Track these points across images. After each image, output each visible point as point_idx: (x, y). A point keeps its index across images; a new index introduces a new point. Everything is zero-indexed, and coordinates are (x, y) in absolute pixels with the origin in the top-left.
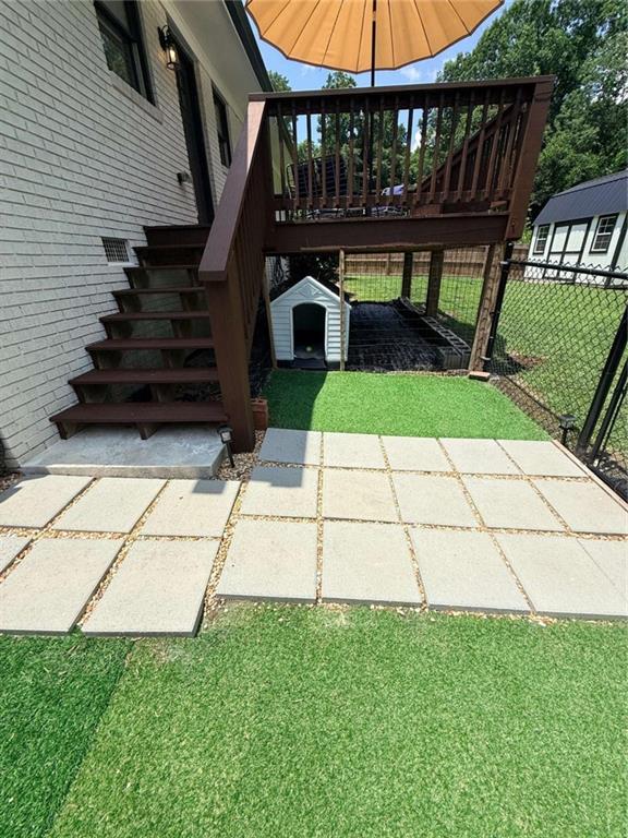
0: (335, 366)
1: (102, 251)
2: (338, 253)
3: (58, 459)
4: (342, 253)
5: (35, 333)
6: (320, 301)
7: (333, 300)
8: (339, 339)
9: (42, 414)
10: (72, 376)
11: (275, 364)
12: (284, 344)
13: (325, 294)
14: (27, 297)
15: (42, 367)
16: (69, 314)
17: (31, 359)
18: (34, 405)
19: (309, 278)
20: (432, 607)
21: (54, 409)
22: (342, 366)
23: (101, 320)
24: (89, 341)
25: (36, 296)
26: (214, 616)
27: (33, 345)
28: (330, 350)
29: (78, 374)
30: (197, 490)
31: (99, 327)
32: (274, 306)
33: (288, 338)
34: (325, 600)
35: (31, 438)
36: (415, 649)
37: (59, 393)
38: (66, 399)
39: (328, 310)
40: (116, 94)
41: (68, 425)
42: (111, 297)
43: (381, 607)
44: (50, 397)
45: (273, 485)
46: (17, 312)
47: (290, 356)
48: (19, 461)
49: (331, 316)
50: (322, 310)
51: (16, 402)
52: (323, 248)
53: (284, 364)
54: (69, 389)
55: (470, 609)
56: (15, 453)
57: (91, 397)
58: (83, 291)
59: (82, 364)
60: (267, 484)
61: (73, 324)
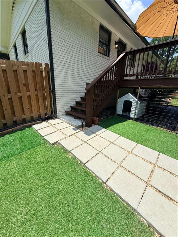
0: (132, 119)
1: (85, 85)
2: (138, 88)
3: (62, 118)
4: (140, 88)
5: (67, 97)
6: (131, 100)
7: (135, 100)
8: (134, 111)
9: (64, 110)
10: (71, 106)
11: (116, 114)
12: (120, 109)
13: (133, 98)
14: (68, 91)
15: (66, 103)
16: (74, 95)
17: (65, 101)
18: (63, 108)
19: (129, 94)
20: (86, 166)
21: (66, 110)
22: (134, 119)
23: (81, 97)
24: (77, 100)
25: (69, 92)
26: (56, 145)
27: (67, 99)
28: (132, 114)
29: (72, 105)
30: (73, 129)
31: (80, 98)
32: (120, 100)
33: (121, 108)
34: (71, 153)
35: (61, 113)
36: (75, 169)
37: (68, 108)
38: (69, 109)
39: (133, 103)
40: (98, 57)
41: (67, 113)
42: (84, 93)
43: (78, 160)
44: (66, 108)
45: (85, 134)
46: (66, 93)
47: (121, 113)
48: (58, 116)
49: (134, 105)
50: (131, 103)
51: (61, 107)
52: (134, 86)
53: (119, 115)
54: (70, 108)
55: (92, 172)
56: (58, 114)
57: (73, 110)
58: (79, 92)
59: (74, 104)
60: (84, 133)
61: (75, 97)
